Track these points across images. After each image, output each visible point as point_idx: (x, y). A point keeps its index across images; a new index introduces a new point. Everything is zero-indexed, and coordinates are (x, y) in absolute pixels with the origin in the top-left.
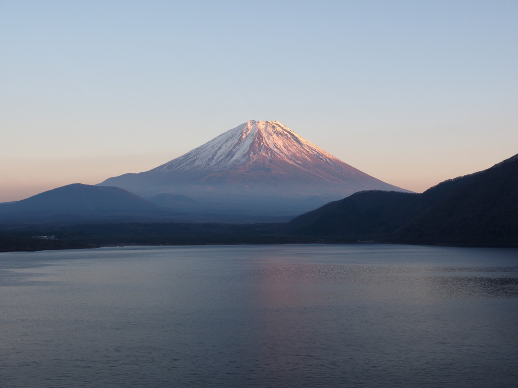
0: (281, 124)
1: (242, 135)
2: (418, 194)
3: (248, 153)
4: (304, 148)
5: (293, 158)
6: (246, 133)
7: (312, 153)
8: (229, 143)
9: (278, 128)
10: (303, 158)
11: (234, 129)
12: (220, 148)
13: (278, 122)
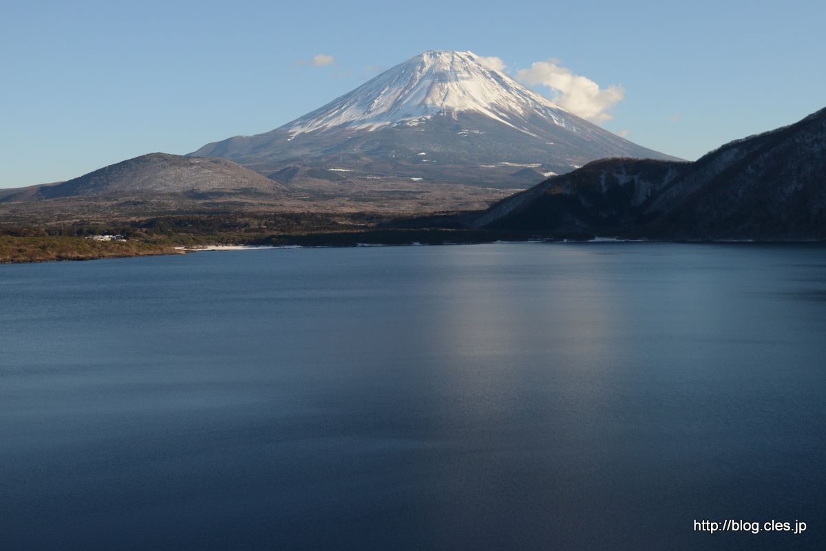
0: (474, 56)
1: (415, 74)
2: (689, 163)
3: (424, 102)
4: (511, 93)
5: (495, 109)
6: (421, 71)
7: (524, 101)
8: (395, 87)
9: (470, 62)
10: (510, 107)
11: (402, 64)
13: (470, 53)
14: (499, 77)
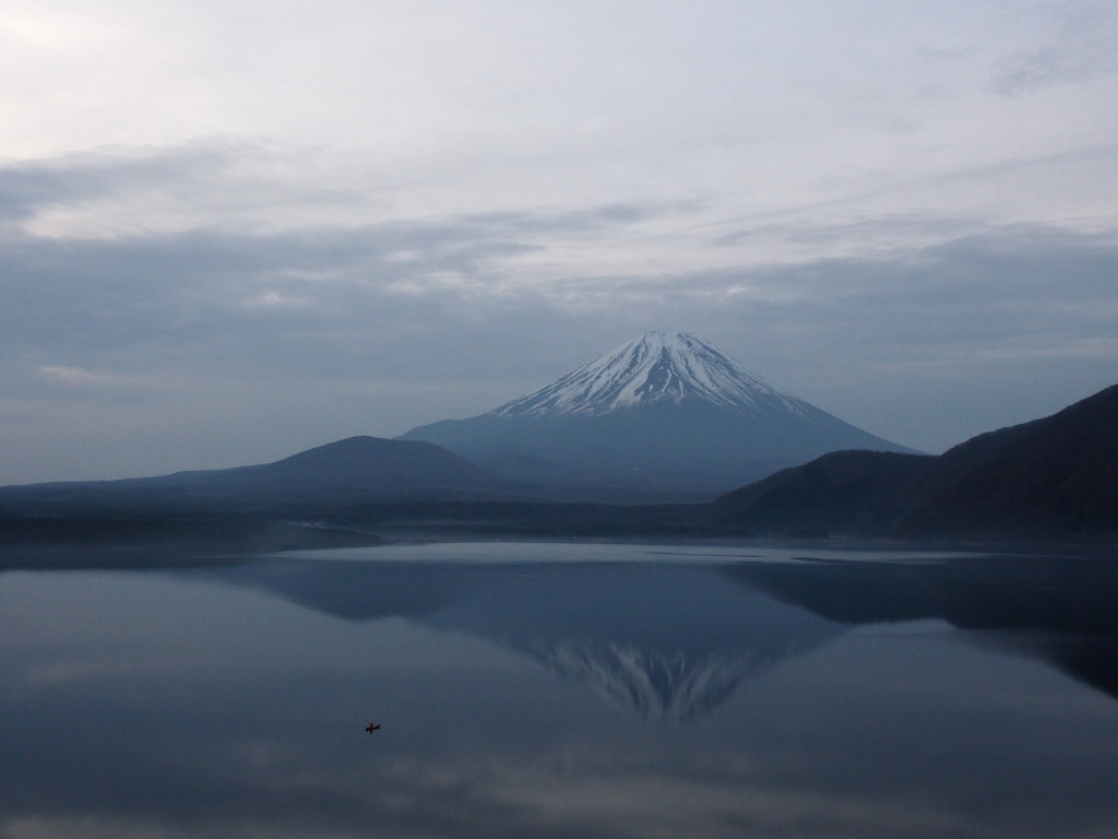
1: (637, 356)
2: (934, 457)
3: (645, 387)
4: (739, 379)
5: (723, 396)
8: (613, 371)
9: (695, 345)
12: (598, 377)
13: (696, 335)
14: (725, 360)
